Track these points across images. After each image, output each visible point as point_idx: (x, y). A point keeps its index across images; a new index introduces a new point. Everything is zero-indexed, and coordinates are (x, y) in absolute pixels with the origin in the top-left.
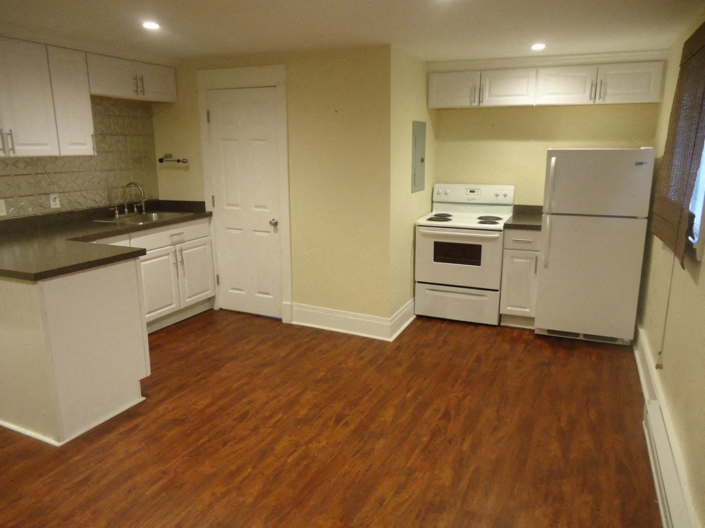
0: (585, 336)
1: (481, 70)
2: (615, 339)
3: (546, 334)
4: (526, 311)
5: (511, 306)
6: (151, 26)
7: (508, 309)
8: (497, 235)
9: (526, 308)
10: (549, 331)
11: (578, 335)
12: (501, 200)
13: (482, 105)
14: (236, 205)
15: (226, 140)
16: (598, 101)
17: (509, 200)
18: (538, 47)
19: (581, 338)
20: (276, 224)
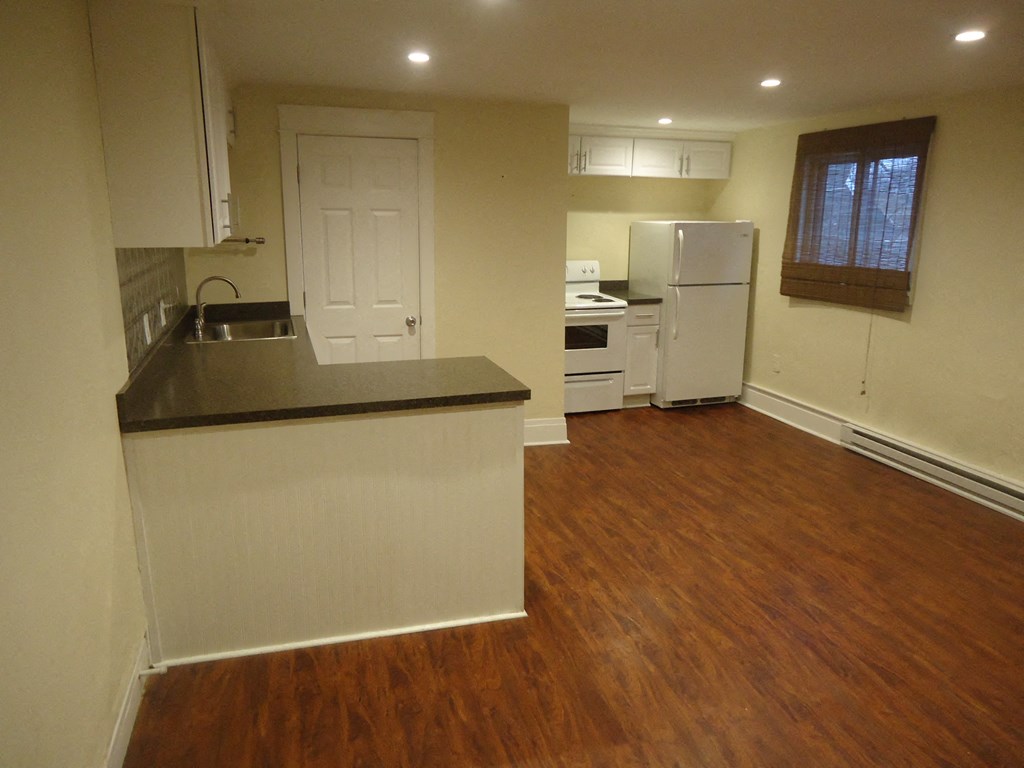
0: (702, 400)
1: (581, 136)
2: (724, 398)
3: (671, 406)
4: (650, 388)
5: (635, 386)
6: (419, 57)
7: (633, 390)
8: (622, 312)
9: (646, 384)
10: (674, 403)
11: (695, 401)
12: (589, 276)
13: (583, 172)
14: (346, 303)
15: (327, 209)
16: (685, 175)
17: (597, 276)
18: (665, 121)
19: (699, 403)
20: (410, 323)
